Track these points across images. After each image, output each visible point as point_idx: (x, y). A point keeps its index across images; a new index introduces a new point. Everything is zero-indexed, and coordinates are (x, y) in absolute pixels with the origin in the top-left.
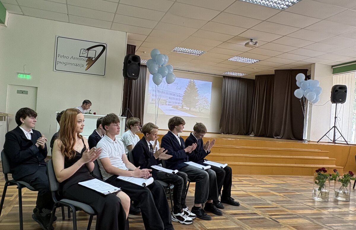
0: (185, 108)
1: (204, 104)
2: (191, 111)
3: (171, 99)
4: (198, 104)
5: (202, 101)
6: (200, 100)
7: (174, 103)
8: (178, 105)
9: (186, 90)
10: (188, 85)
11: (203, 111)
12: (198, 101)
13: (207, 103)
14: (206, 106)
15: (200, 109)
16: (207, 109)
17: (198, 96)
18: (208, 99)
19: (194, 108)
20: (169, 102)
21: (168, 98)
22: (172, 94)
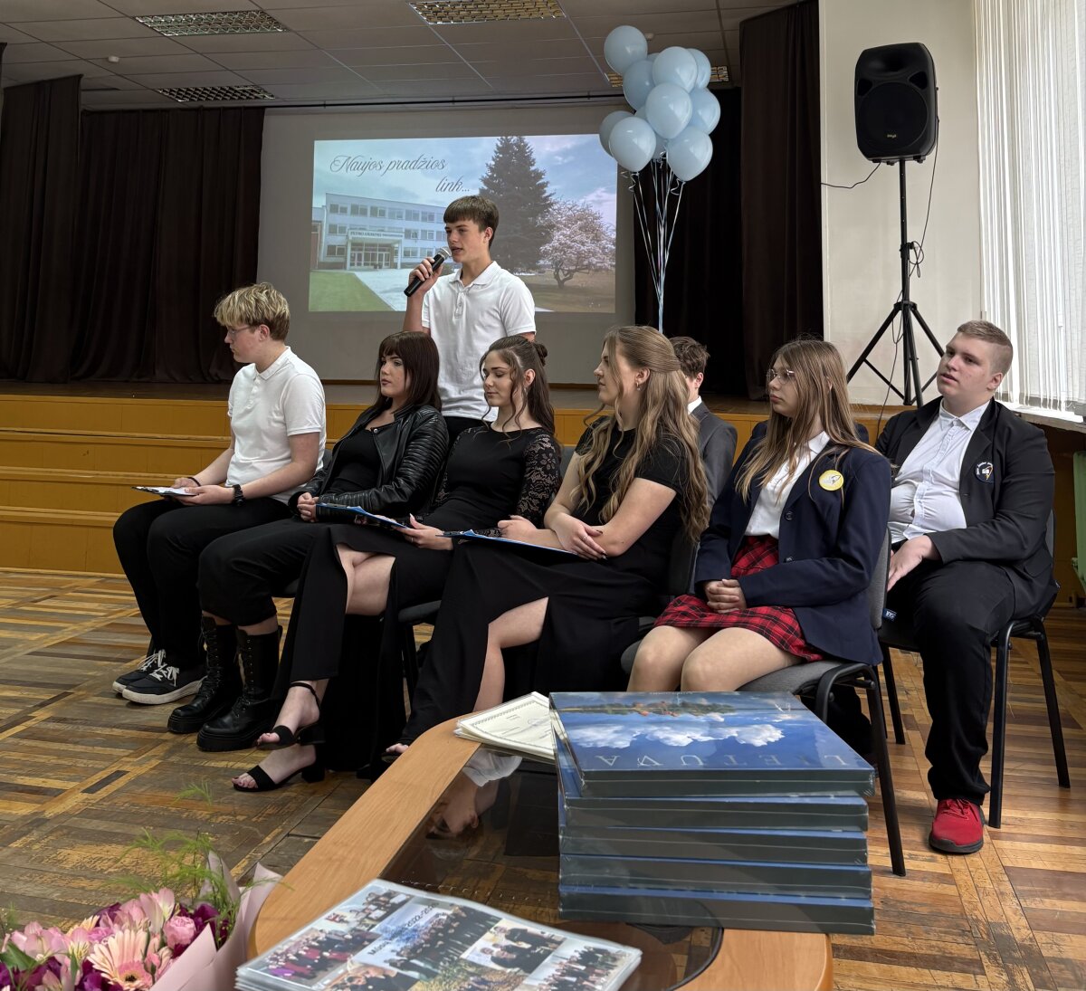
1: (583, 244)
3: (416, 235)
4: (547, 247)
5: (568, 232)
6: (559, 229)
9: (486, 188)
10: (493, 163)
11: (578, 280)
12: (548, 233)
13: (596, 239)
14: (594, 254)
15: (561, 273)
16: (598, 270)
17: (548, 211)
18: (599, 218)
19: (527, 271)
20: (407, 250)
21: (401, 236)
22: (420, 216)
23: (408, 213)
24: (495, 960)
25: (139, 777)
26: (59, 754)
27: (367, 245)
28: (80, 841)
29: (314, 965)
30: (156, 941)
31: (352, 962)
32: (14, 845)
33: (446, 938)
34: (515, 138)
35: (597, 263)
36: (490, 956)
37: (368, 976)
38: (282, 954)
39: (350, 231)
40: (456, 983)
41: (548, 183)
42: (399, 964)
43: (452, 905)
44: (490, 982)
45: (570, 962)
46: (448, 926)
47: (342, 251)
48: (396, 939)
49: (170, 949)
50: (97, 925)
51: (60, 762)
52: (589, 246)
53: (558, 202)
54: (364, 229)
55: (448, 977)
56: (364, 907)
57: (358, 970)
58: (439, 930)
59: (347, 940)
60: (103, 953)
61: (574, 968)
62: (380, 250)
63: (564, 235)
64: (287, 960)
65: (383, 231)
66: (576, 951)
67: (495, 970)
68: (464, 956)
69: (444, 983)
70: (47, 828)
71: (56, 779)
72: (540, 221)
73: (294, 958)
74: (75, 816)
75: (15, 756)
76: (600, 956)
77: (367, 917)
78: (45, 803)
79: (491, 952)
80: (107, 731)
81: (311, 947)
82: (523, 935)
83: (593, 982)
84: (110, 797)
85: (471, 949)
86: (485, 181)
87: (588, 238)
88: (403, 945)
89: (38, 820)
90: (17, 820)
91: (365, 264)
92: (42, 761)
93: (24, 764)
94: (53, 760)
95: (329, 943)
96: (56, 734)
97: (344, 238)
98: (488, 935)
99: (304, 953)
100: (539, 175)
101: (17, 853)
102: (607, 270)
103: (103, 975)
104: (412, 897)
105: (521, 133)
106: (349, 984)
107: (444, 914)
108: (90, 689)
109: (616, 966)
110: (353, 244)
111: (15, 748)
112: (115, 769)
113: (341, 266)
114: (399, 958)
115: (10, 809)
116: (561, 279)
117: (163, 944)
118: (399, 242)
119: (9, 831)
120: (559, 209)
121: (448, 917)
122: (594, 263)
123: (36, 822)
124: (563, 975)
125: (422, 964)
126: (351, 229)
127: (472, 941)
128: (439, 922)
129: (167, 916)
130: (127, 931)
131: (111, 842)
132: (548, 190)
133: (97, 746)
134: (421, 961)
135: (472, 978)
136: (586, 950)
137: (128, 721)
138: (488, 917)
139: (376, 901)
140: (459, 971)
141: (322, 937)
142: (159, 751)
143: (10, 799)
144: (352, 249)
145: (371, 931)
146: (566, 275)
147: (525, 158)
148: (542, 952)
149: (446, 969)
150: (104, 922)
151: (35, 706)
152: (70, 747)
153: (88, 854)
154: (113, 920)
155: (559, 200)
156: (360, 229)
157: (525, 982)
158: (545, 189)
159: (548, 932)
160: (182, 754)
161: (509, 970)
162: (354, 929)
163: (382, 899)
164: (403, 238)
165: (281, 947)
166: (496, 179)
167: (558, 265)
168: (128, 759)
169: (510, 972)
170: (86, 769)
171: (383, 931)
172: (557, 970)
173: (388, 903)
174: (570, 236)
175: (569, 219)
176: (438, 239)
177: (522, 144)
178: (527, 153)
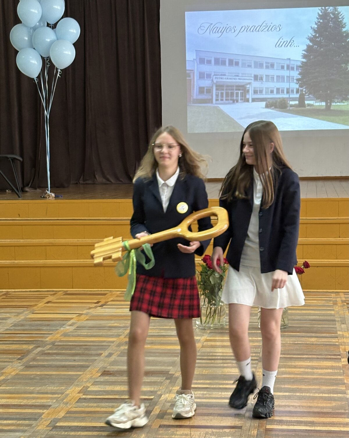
0: (309, 105)
2: (334, 110)
3: (261, 79)
7: (272, 92)
8: (286, 96)
9: (311, 44)
10: (316, 26)
19: (342, 102)
20: (256, 89)
21: (251, 80)
22: (264, 65)
23: (256, 63)
27: (227, 86)
34: (331, 8)
39: (214, 77)
47: (209, 91)
54: (225, 75)
62: (236, 90)
65: (238, 76)
86: (311, 40)
91: (226, 100)
97: (210, 82)
105: (335, 5)
110: (216, 86)
113: (210, 101)
118: (250, 83)
126: (215, 75)
144: (217, 89)
147: (338, 22)
156: (221, 75)
166: (318, 37)
176: (278, 81)
177: (337, 12)
178: (340, 19)
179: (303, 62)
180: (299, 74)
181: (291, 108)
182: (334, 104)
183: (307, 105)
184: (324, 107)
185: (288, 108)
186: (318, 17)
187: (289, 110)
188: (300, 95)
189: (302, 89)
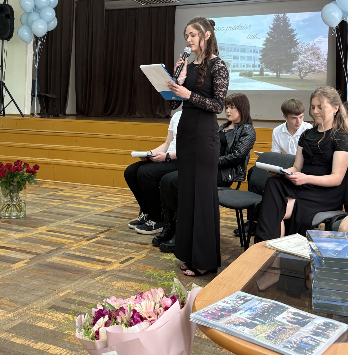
0: (266, 75)
1: (312, 61)
2: (281, 78)
3: (238, 58)
4: (296, 62)
6: (301, 54)
7: (244, 66)
8: (252, 69)
9: (269, 37)
10: (272, 26)
11: (310, 76)
12: (296, 56)
13: (318, 58)
14: (317, 65)
15: (302, 74)
16: (319, 72)
17: (297, 47)
18: (320, 49)
19: (287, 73)
20: (234, 64)
21: (232, 59)
22: (240, 50)
23: (235, 49)
24: (288, 321)
25: (138, 260)
26: (110, 250)
28: (119, 280)
29: (218, 316)
30: (158, 305)
31: (233, 316)
32: (96, 279)
33: (268, 312)
34: (282, 14)
35: (318, 69)
36: (286, 320)
37: (240, 321)
38: (206, 311)
40: (273, 327)
41: (296, 34)
42: (251, 319)
43: (270, 302)
44: (287, 328)
45: (319, 325)
46: (268, 309)
48: (249, 311)
49: (163, 308)
50: (136, 299)
51: (110, 252)
52: (315, 62)
53: (301, 43)
55: (270, 325)
56: (236, 299)
57: (235, 319)
58: (266, 310)
59: (230, 309)
60: (139, 307)
61: (320, 327)
63: (304, 57)
64: (208, 313)
65: (224, 57)
66: (321, 322)
67: (288, 325)
68: (276, 319)
69: (269, 327)
70: (107, 274)
71: (109, 258)
72: (293, 51)
73: (211, 313)
74: (117, 271)
75: (94, 249)
76: (331, 324)
77: (237, 303)
78: (106, 266)
79: (286, 319)
80: (126, 243)
81: (216, 310)
82: (299, 315)
83: (329, 333)
84: (129, 266)
85: (278, 317)
86: (269, 34)
87: (314, 58)
88: (252, 313)
89: (104, 271)
90: (97, 271)
92: (104, 251)
93: (97, 252)
94: (108, 252)
95: (223, 310)
96: (108, 243)
98: (284, 313)
99: (215, 312)
100: (292, 31)
101: (97, 282)
102: (323, 72)
103: (140, 314)
104: (254, 298)
105: (285, 12)
106: (232, 323)
107: (266, 304)
108: (119, 228)
109: (338, 329)
111: (94, 246)
112: (130, 256)
114: (251, 317)
115: (94, 267)
116: (302, 76)
117: (160, 306)
118: (231, 61)
119: (94, 274)
120: (302, 45)
121: (269, 306)
122: (317, 69)
123: (104, 272)
124: (316, 329)
125: (260, 320)
127: (278, 314)
128: (265, 307)
129: (161, 297)
130: (147, 301)
131: (130, 281)
132: (297, 37)
133: (123, 248)
134: (260, 318)
135: (279, 326)
136: (325, 322)
137: (133, 240)
138: (285, 307)
139: (240, 298)
140: (274, 323)
141: (220, 307)
142: (145, 251)
143: (94, 263)
145: (239, 307)
146: (304, 75)
147: (286, 23)
148: (307, 321)
149: (269, 322)
150: (138, 298)
151: (99, 233)
152: (113, 248)
153: (122, 284)
154: (141, 298)
155: (301, 41)
157: (300, 330)
158: (295, 37)
159: (309, 315)
160: (154, 253)
161: (294, 325)
162: (232, 306)
163: (242, 297)
164: (232, 60)
165: (206, 309)
166: (273, 33)
167: (300, 70)
168: (134, 253)
169: (295, 326)
170: (119, 255)
171: (243, 308)
172: (314, 327)
173: (245, 299)
174: (306, 57)
175: (306, 50)
176: (247, 60)
177: (285, 17)
178: (287, 21)
179: (263, 48)
180: (261, 56)
181: (255, 76)
182: (282, 74)
183: (265, 75)
184: (275, 76)
185: (253, 76)
186: (273, 20)
187: (254, 77)
188: (261, 69)
189: (262, 64)
